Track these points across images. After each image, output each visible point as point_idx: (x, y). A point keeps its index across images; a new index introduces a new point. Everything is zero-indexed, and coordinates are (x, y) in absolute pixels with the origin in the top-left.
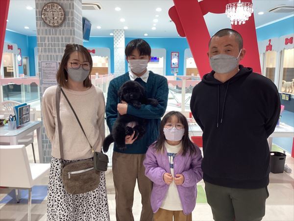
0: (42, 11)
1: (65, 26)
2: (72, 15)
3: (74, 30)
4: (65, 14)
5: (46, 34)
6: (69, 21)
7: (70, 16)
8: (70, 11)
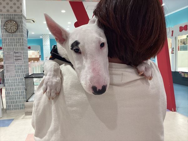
0: (5, 25)
1: (18, 32)
2: (22, 27)
3: (23, 34)
4: (18, 26)
5: (7, 37)
6: (20, 29)
7: (20, 27)
8: (21, 24)
